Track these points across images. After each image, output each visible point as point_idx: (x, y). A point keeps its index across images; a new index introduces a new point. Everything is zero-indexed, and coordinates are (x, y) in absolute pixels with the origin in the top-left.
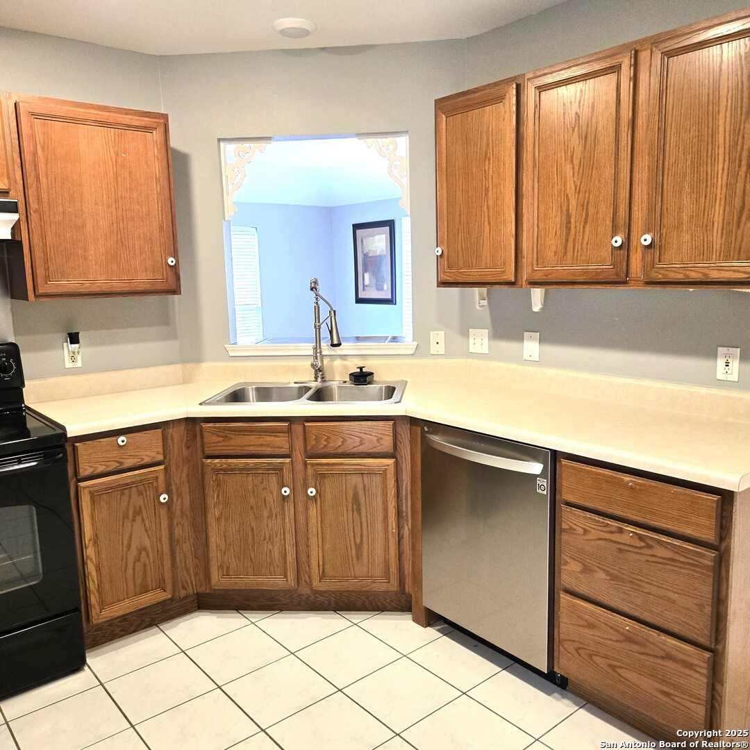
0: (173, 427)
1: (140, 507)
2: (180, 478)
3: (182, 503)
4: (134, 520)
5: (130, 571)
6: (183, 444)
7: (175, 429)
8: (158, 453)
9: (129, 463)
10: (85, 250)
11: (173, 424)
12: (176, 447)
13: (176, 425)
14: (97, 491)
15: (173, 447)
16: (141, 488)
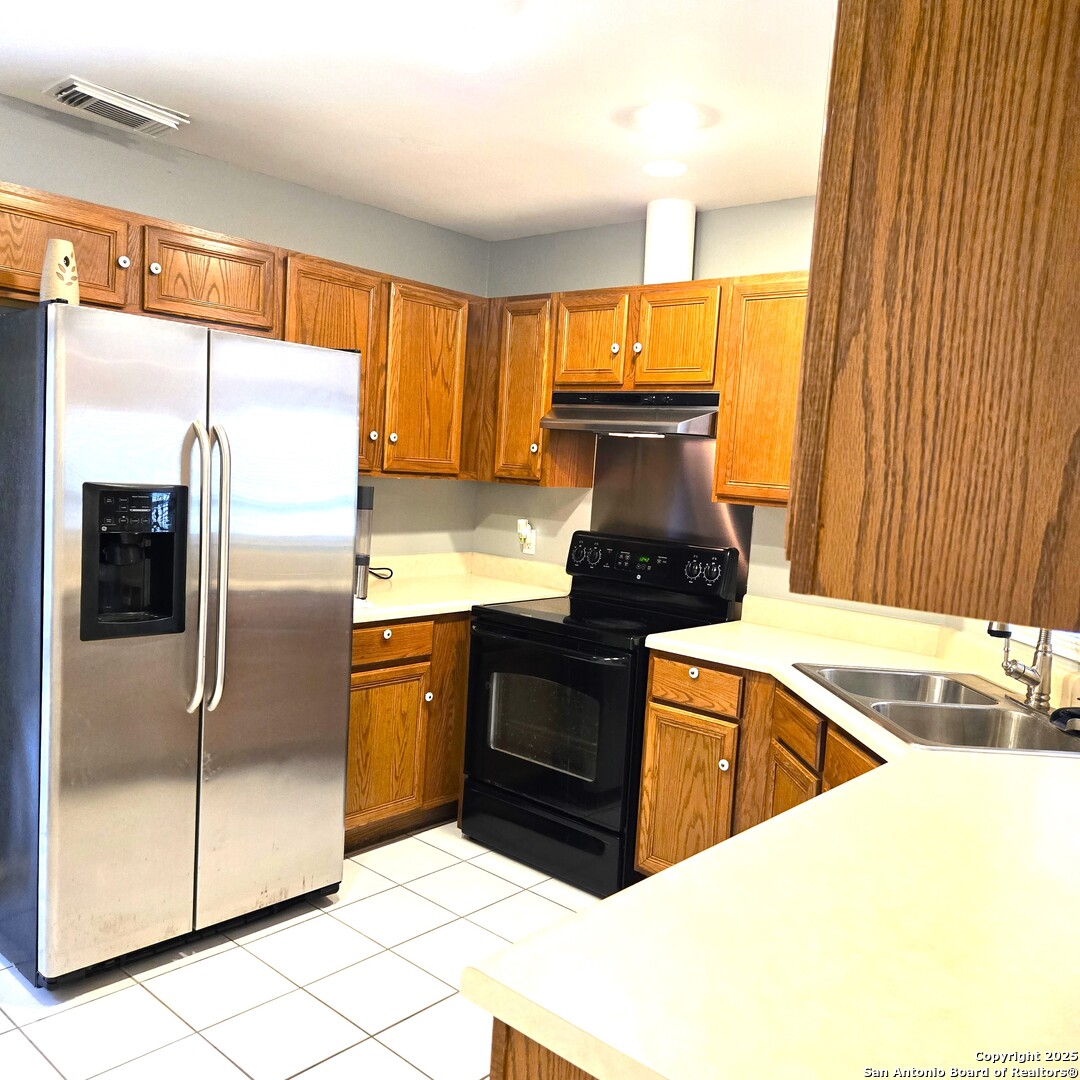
0: (759, 682)
1: (704, 763)
2: (758, 753)
3: (755, 786)
4: (695, 775)
5: (683, 834)
6: (768, 710)
7: (761, 685)
8: (731, 705)
9: (698, 703)
10: (772, 447)
11: (760, 677)
12: (759, 708)
13: (762, 680)
14: (663, 719)
15: (755, 708)
16: (708, 740)
